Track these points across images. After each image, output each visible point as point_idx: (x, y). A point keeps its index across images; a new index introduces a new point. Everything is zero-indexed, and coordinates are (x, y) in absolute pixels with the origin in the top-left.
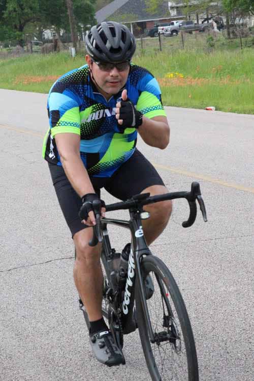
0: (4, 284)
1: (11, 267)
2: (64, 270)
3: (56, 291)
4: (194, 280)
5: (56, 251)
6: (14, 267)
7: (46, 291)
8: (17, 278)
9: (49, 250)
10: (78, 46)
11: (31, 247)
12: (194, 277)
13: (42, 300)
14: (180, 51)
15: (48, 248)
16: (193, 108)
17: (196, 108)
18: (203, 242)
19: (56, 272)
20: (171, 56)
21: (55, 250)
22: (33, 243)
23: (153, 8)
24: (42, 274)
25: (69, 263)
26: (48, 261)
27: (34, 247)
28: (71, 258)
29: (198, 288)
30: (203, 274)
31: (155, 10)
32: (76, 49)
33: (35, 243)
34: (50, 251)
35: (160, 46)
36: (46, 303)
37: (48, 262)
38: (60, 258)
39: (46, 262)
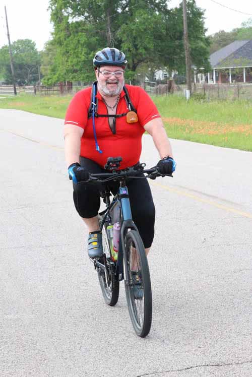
5: (198, 353)
6: (144, 373)
9: (187, 348)
10: (193, 88)
11: (163, 341)
21: (195, 351)
25: (217, 373)
26: (185, 367)
28: (218, 365)
32: (190, 92)
33: (168, 336)
37: (188, 369)
38: (204, 364)
39: (186, 369)
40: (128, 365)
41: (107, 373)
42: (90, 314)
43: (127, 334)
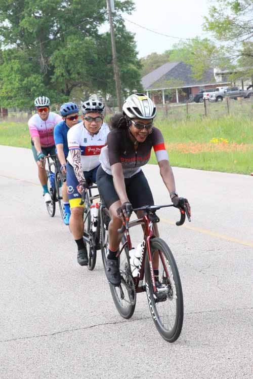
0: (48, 349)
1: (55, 331)
2: (108, 335)
3: (100, 357)
4: (240, 349)
5: (101, 316)
6: (58, 331)
7: (90, 357)
8: (61, 342)
11: (75, 311)
12: (240, 346)
13: (86, 366)
14: (225, 116)
15: (92, 312)
16: (238, 173)
17: (240, 174)
18: (249, 310)
19: (100, 338)
20: (216, 122)
22: (77, 306)
23: (199, 74)
24: (86, 339)
25: (113, 328)
26: (91, 325)
27: (78, 311)
28: (115, 323)
29: (245, 358)
30: (249, 342)
31: (200, 76)
33: (79, 307)
34: (95, 315)
35: (206, 112)
36: (90, 368)
38: (104, 323)
39: (90, 327)
40: (46, 328)
41: (28, 334)
42: (18, 297)
43: (47, 308)
